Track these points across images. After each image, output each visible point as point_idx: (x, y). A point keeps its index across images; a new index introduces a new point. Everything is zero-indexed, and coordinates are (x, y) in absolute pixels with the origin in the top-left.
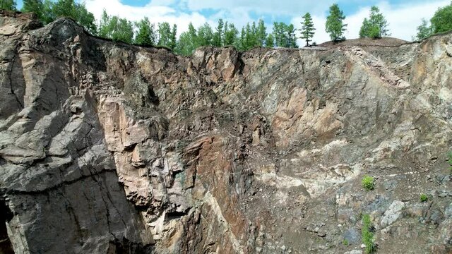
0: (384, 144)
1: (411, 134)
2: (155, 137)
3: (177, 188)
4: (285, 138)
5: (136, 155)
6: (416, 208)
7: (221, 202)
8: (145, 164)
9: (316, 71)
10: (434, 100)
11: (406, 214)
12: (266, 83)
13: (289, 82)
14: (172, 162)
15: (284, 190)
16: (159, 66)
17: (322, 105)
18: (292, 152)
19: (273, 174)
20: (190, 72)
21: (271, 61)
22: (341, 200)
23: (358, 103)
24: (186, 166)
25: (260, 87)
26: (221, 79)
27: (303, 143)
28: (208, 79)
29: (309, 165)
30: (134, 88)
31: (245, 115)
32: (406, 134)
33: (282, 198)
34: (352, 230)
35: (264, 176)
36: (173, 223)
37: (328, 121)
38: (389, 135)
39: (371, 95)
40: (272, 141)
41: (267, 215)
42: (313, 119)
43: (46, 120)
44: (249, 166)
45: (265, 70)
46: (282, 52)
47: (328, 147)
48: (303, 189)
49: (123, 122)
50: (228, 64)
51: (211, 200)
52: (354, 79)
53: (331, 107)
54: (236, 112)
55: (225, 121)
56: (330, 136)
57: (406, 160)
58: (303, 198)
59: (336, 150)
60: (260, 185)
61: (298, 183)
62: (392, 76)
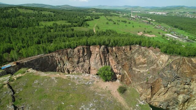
0: (152, 67)
1: (156, 66)
2: (118, 64)
3: (121, 71)
4: (137, 62)
5: (115, 67)
6: (153, 77)
7: (127, 73)
8: (117, 68)
9: (144, 52)
10: (159, 62)
11: (152, 77)
12: (135, 52)
13: (139, 54)
14: (120, 67)
15: (137, 71)
16: (117, 50)
17: (144, 58)
18: (138, 65)
19: (135, 69)
20: (122, 51)
21: (136, 48)
22: (145, 74)
23: (150, 59)
24: (122, 67)
25: (134, 53)
26: (127, 52)
27: (140, 64)
28: (125, 52)
29: (141, 68)
30: (114, 55)
31: (131, 58)
32: (155, 66)
33: (136, 72)
34: (146, 78)
35: (134, 69)
36: (120, 75)
37: (145, 61)
38: (153, 66)
39: (152, 58)
40: (135, 63)
41: (134, 75)
42: (142, 60)
43: (105, 64)
44: (132, 67)
45: (135, 50)
46: (138, 47)
47: (144, 65)
48: (139, 71)
49: (113, 62)
50: (129, 49)
51: (126, 72)
52: (150, 55)
53: (145, 59)
54: (130, 58)
55: (128, 59)
56: (144, 64)
57: (154, 70)
58: (139, 73)
59: (145, 66)
60: (133, 70)
61: (139, 70)
62: (155, 56)
